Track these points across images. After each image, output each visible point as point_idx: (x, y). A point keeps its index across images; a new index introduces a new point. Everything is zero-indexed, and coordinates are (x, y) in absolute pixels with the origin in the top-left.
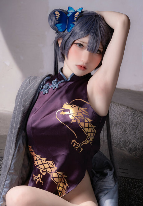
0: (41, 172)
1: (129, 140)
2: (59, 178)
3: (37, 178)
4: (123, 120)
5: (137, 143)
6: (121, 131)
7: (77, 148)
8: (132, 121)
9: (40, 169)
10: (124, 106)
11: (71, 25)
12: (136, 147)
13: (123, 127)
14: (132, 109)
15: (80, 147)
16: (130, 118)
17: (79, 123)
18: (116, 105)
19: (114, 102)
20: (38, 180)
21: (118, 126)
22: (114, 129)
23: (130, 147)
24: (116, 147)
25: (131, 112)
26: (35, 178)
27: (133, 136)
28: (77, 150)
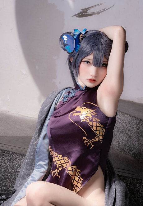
0: (58, 167)
1: (133, 146)
2: (73, 171)
3: (55, 173)
4: (128, 128)
5: (141, 149)
6: (126, 138)
7: (88, 144)
8: (137, 130)
9: (57, 165)
10: (130, 115)
11: (78, 45)
12: (139, 152)
13: (128, 135)
14: (138, 119)
15: (90, 144)
16: (135, 126)
17: (88, 123)
18: (121, 113)
19: (119, 111)
20: (55, 174)
21: (124, 133)
22: (120, 136)
23: (134, 153)
24: (121, 151)
25: (136, 121)
26: (53, 173)
27: (137, 143)
28: (88, 146)
